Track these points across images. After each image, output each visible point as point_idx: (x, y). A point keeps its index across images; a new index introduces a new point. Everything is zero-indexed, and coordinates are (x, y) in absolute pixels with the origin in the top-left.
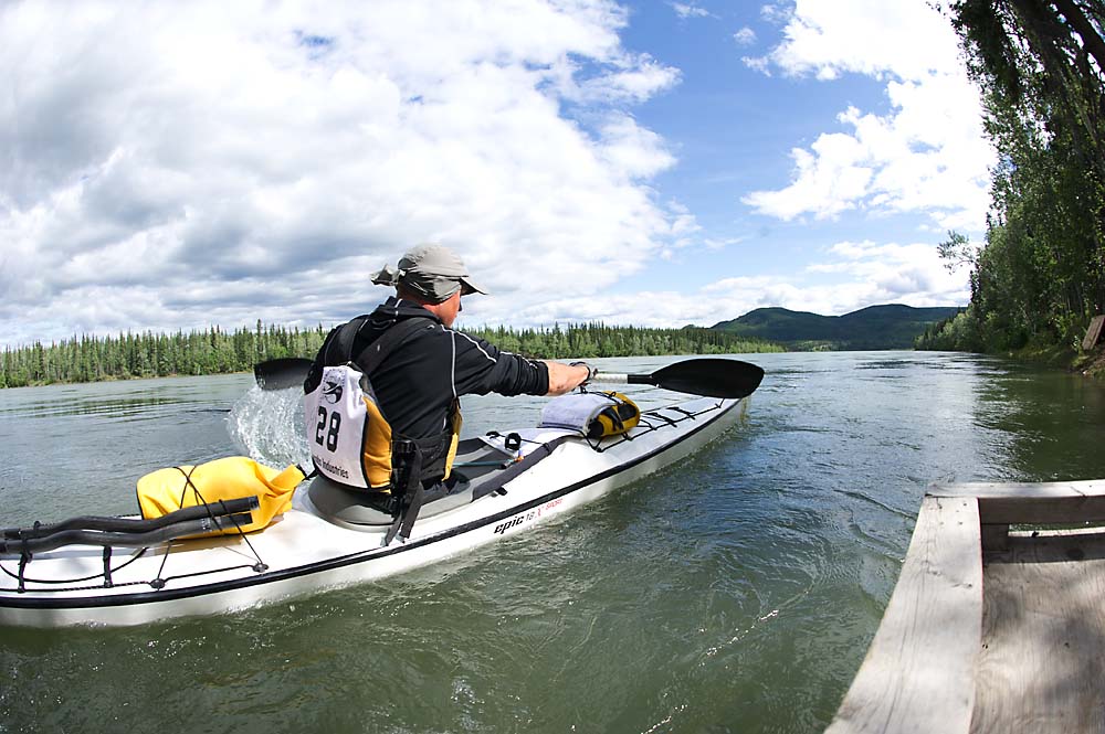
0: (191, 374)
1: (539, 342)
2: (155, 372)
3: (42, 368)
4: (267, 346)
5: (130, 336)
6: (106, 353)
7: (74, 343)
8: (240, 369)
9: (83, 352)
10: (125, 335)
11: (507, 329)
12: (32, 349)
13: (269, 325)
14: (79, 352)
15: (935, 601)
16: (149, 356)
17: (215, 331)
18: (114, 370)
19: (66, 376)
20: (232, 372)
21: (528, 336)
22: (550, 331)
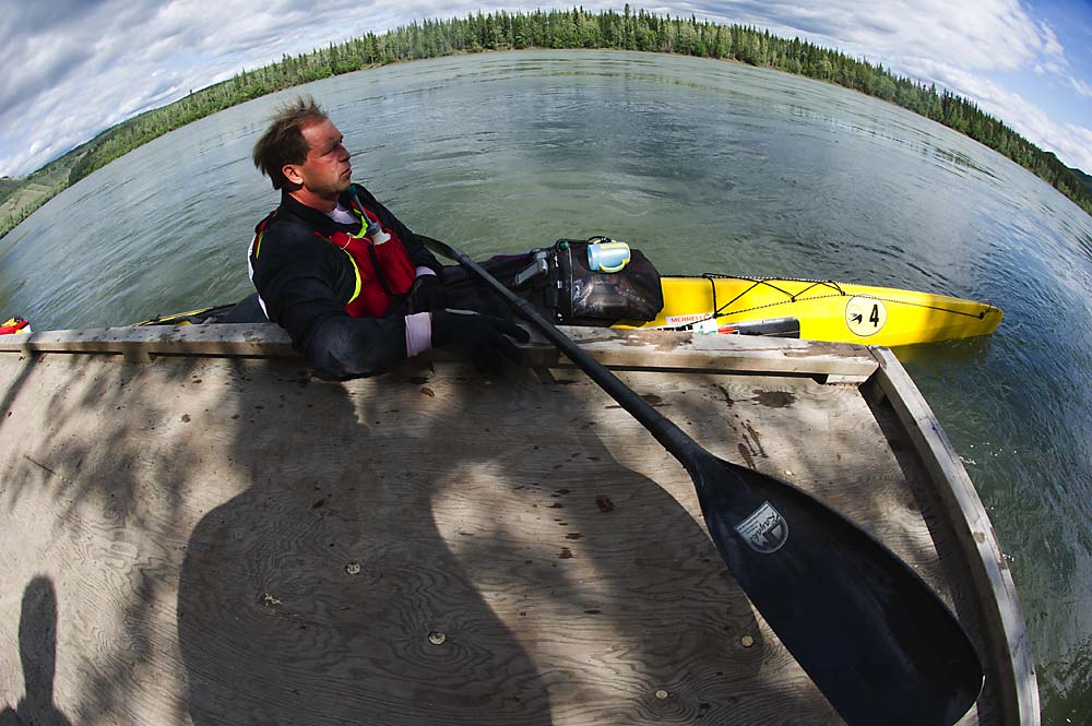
0: (552, 47)
2: (510, 45)
3: (377, 53)
4: (636, 28)
5: (480, 16)
6: (454, 31)
7: (414, 28)
8: (606, 46)
9: (426, 33)
10: (475, 16)
11: (885, 69)
12: (362, 39)
13: (637, 9)
14: (419, 34)
16: (504, 32)
17: (579, 11)
18: (463, 46)
19: (406, 55)
21: (905, 84)
22: (927, 89)
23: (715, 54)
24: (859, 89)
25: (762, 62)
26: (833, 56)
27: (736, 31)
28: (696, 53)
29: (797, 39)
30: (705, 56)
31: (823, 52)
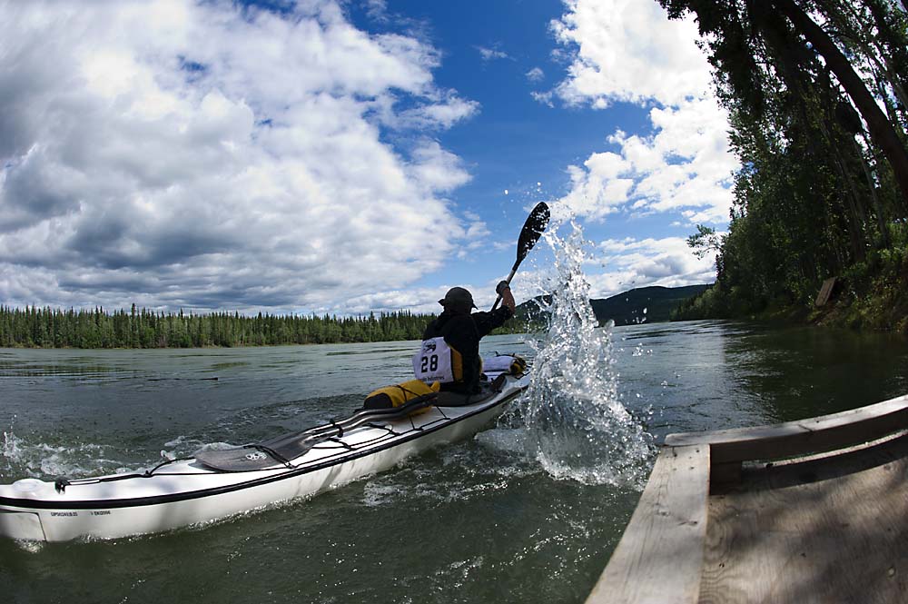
0: (80, 347)
1: (357, 328)
2: (52, 343)
4: (139, 326)
5: (33, 309)
6: (16, 323)
8: (118, 346)
11: (331, 317)
13: (141, 309)
15: (661, 538)
16: (48, 330)
17: (99, 311)
18: (21, 339)
20: (111, 348)
21: (349, 323)
22: (367, 319)
23: (199, 344)
24: (312, 342)
25: (235, 342)
26: (289, 320)
27: (214, 318)
28: (184, 345)
29: (260, 314)
30: (191, 347)
31: (281, 319)
